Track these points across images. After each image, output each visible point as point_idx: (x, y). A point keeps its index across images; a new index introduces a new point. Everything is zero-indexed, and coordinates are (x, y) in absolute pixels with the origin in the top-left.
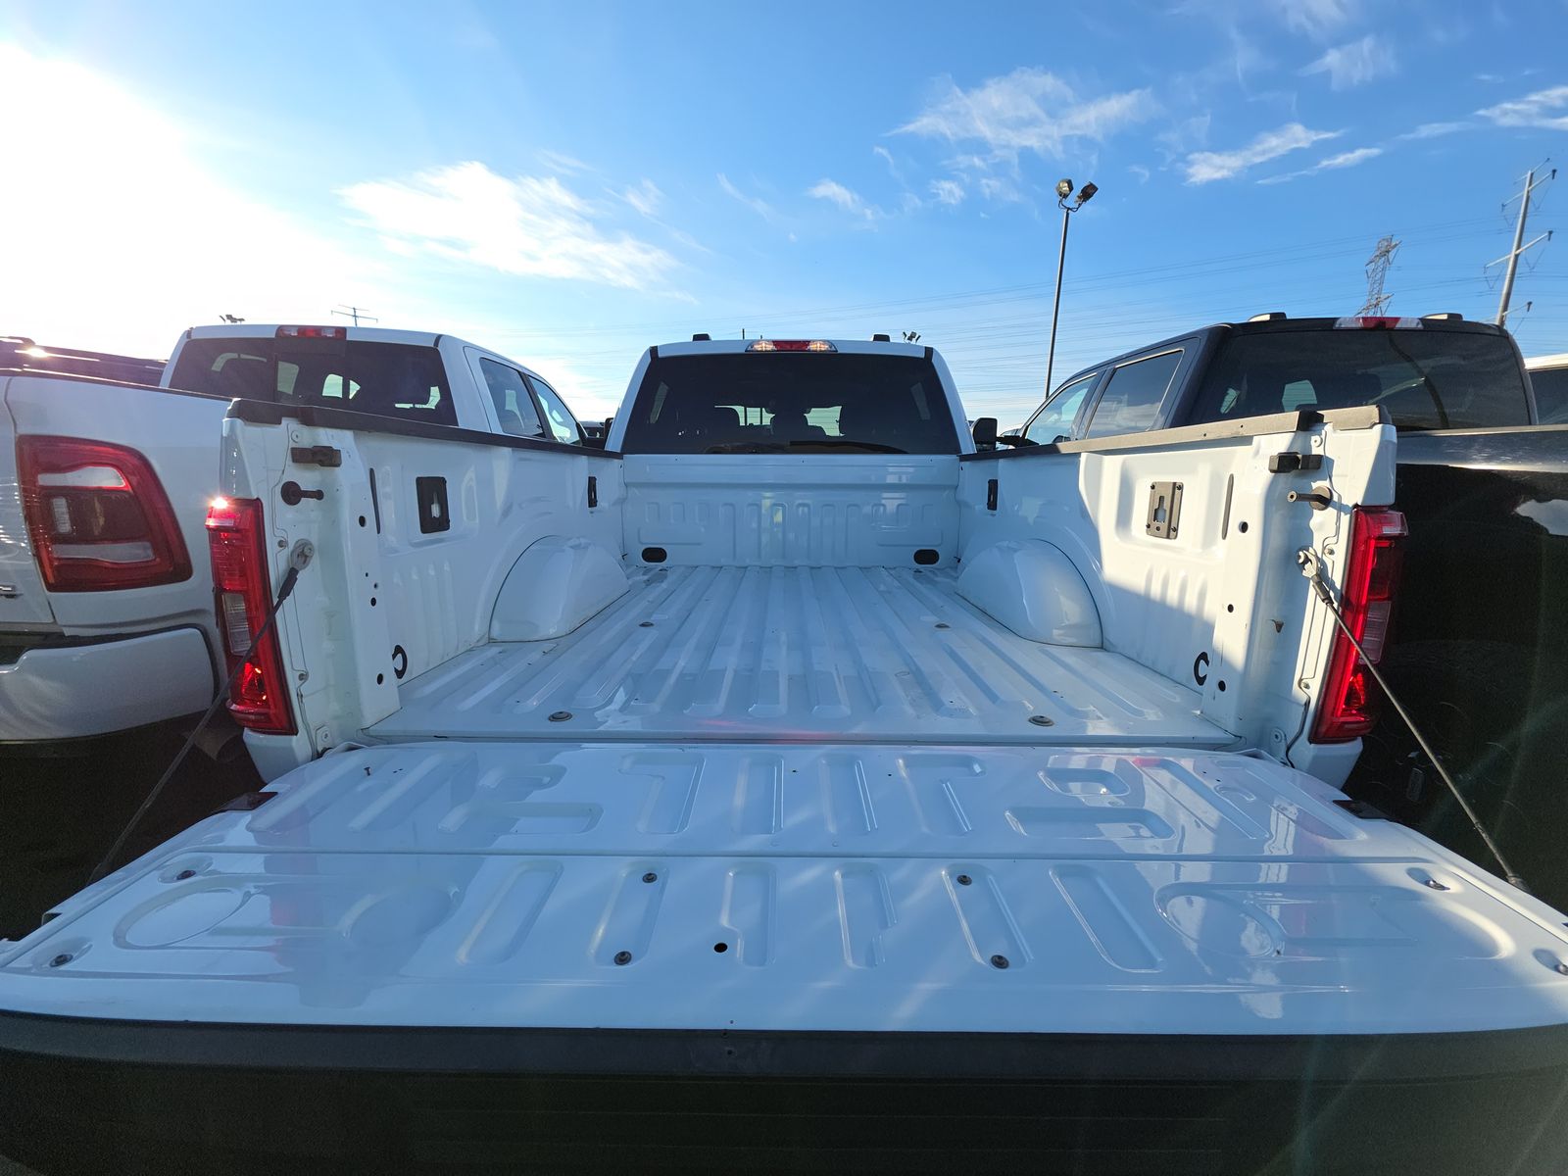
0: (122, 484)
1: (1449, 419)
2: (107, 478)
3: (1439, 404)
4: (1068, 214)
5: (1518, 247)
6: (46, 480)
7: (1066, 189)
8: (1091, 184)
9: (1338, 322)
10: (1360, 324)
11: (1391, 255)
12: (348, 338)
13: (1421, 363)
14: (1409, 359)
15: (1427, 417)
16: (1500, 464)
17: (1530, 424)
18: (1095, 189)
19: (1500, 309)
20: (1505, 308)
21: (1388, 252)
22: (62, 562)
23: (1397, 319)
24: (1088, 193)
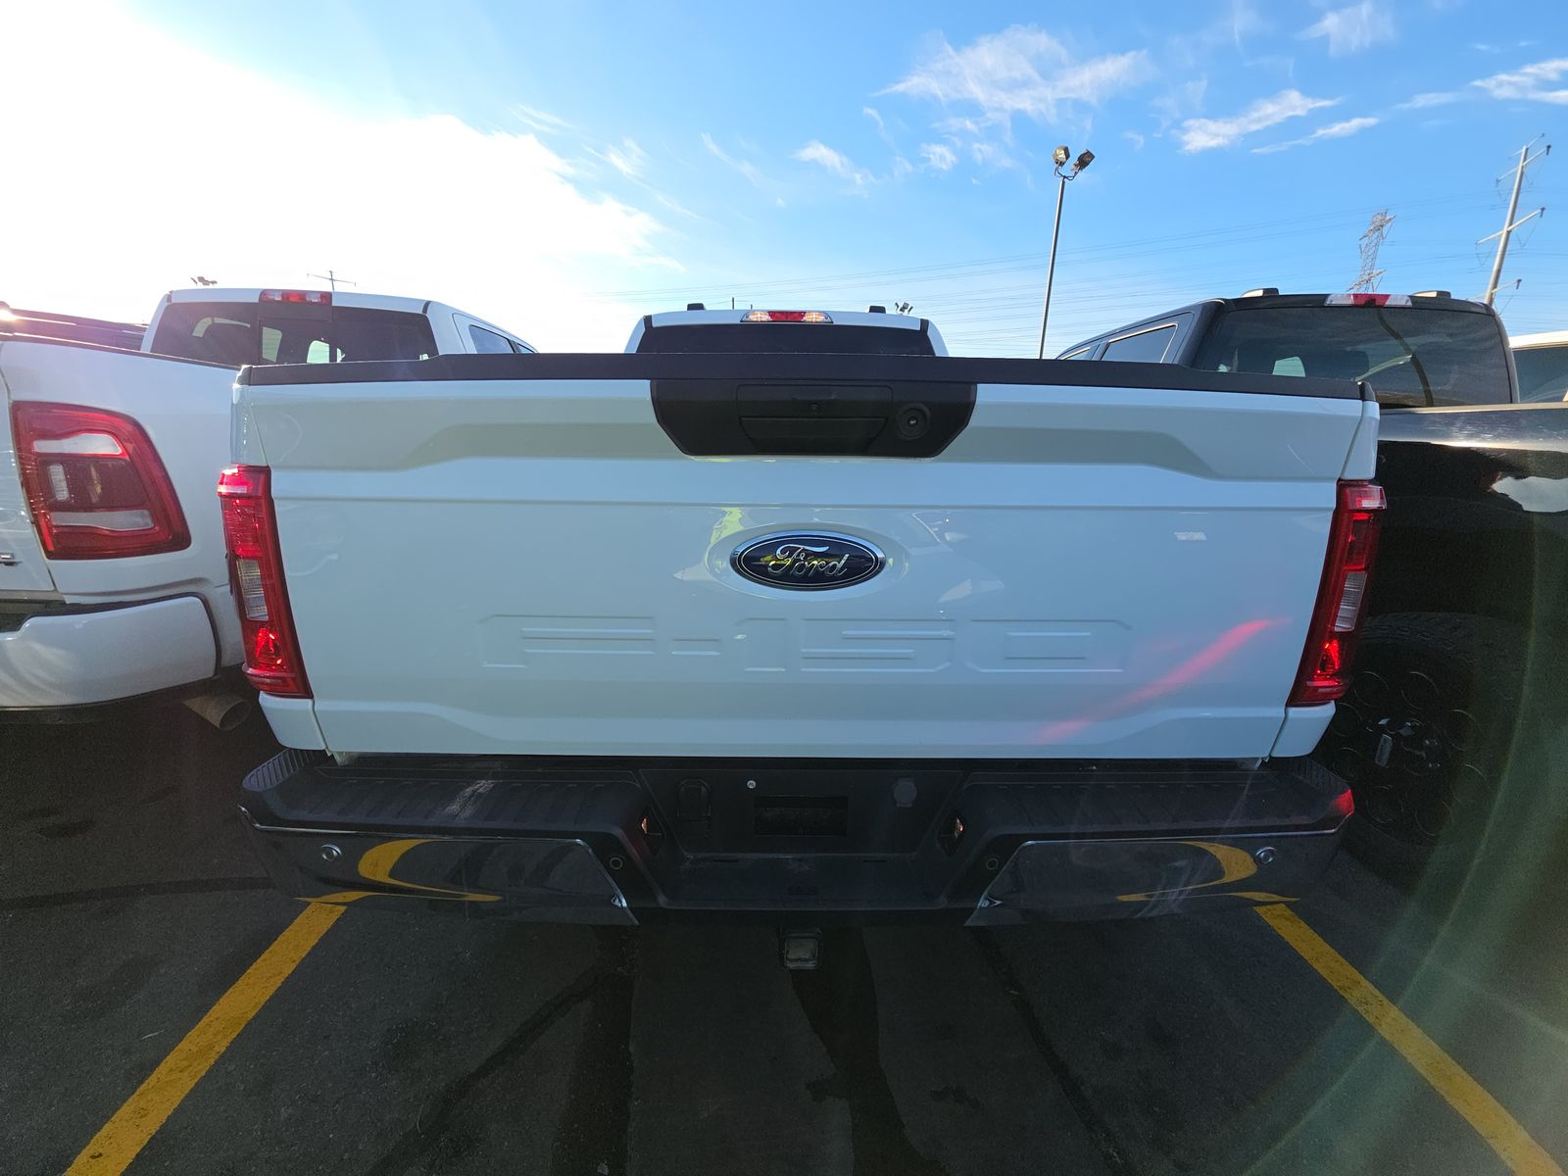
0: (119, 451)
1: (1434, 396)
2: (102, 445)
3: (1425, 382)
4: (1064, 183)
5: (1511, 224)
6: (43, 446)
7: (1062, 155)
8: (1088, 152)
9: (1330, 298)
10: (1351, 301)
11: (1385, 230)
12: (334, 304)
13: (1409, 340)
14: (1397, 336)
15: (1413, 395)
16: (1480, 441)
17: (1511, 402)
18: (1092, 157)
19: (1490, 286)
20: (1495, 286)
21: (1382, 226)
22: (60, 530)
23: (1387, 297)
24: (1084, 161)
